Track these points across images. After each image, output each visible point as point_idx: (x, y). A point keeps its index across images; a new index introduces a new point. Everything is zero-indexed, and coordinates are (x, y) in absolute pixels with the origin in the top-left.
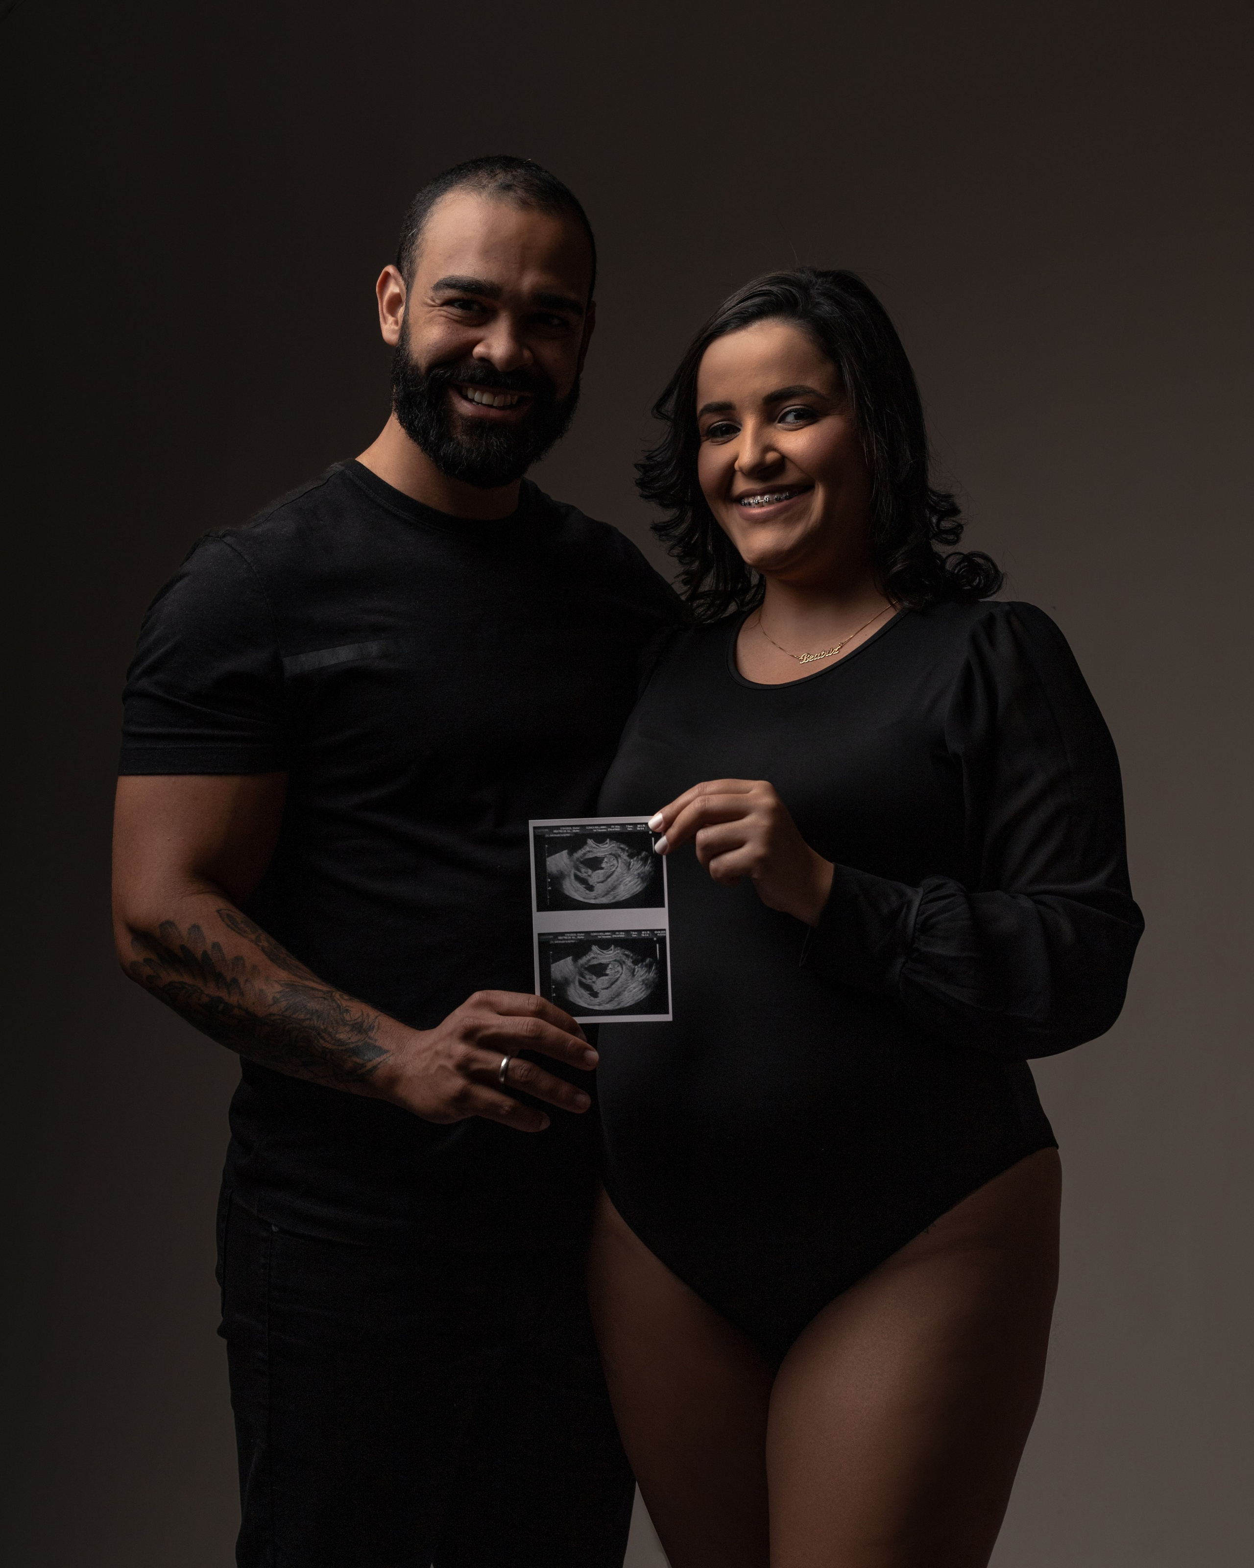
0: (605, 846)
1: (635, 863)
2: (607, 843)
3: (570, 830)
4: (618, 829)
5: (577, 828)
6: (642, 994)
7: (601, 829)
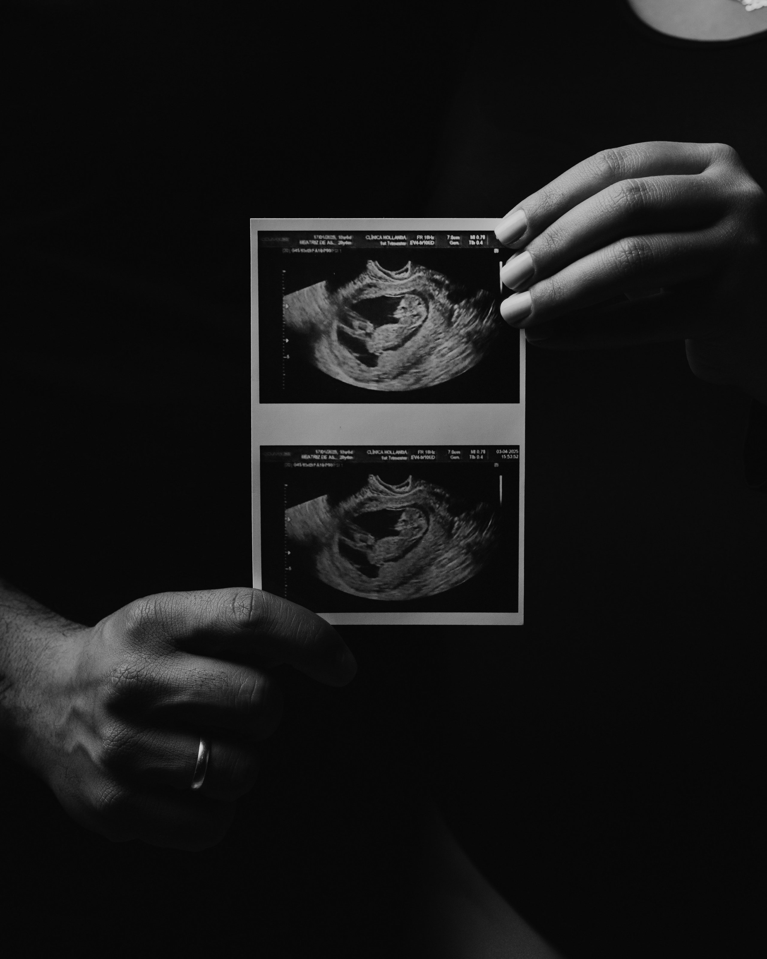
0: (401, 276)
1: (463, 311)
2: (406, 270)
3: (333, 241)
4: (430, 241)
5: (347, 237)
6: (466, 573)
7: (396, 241)
